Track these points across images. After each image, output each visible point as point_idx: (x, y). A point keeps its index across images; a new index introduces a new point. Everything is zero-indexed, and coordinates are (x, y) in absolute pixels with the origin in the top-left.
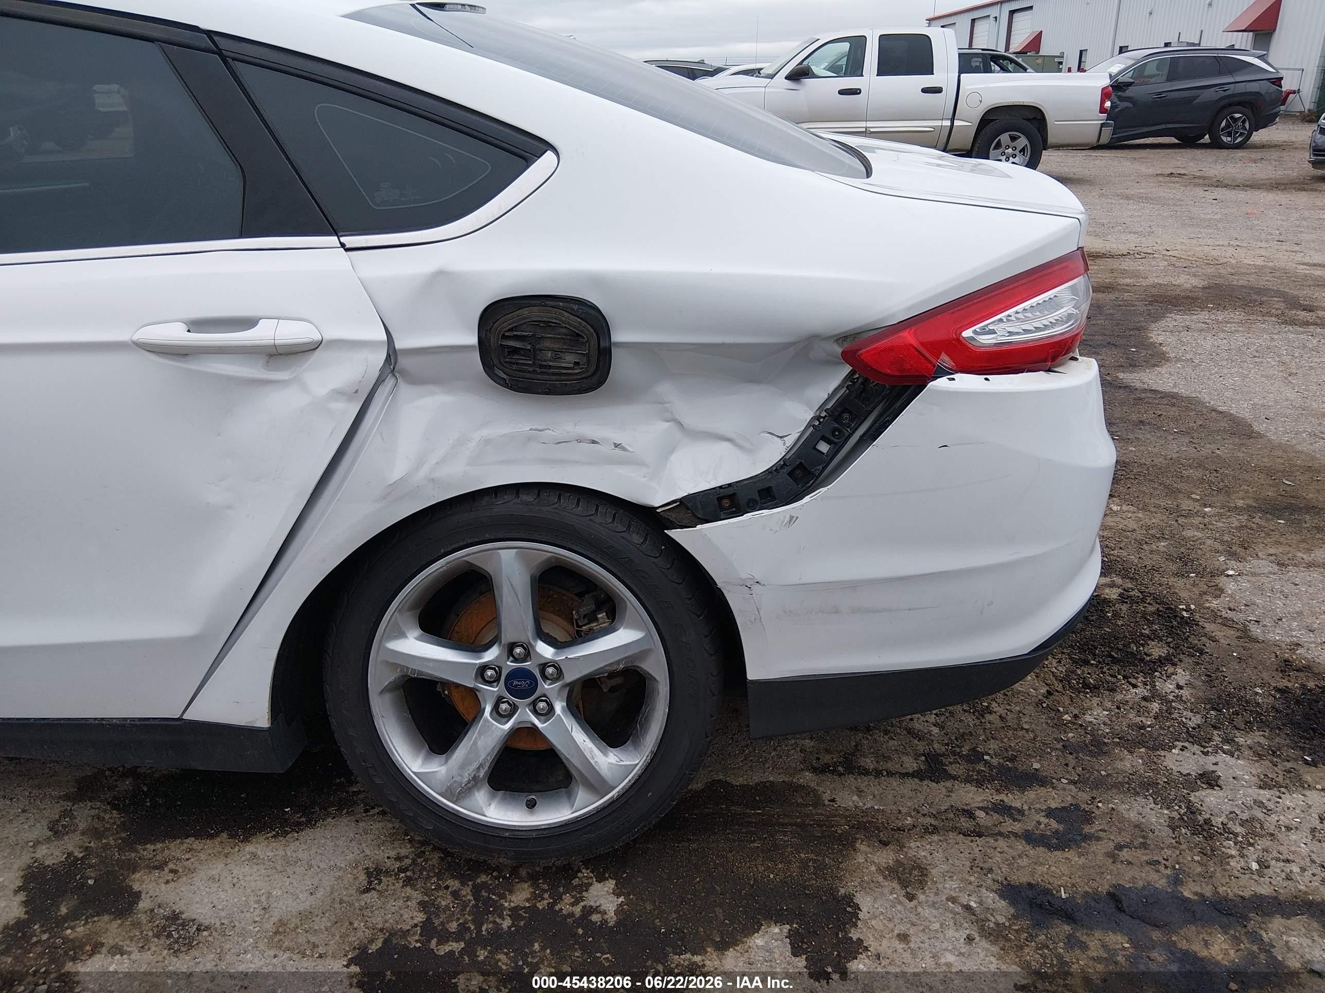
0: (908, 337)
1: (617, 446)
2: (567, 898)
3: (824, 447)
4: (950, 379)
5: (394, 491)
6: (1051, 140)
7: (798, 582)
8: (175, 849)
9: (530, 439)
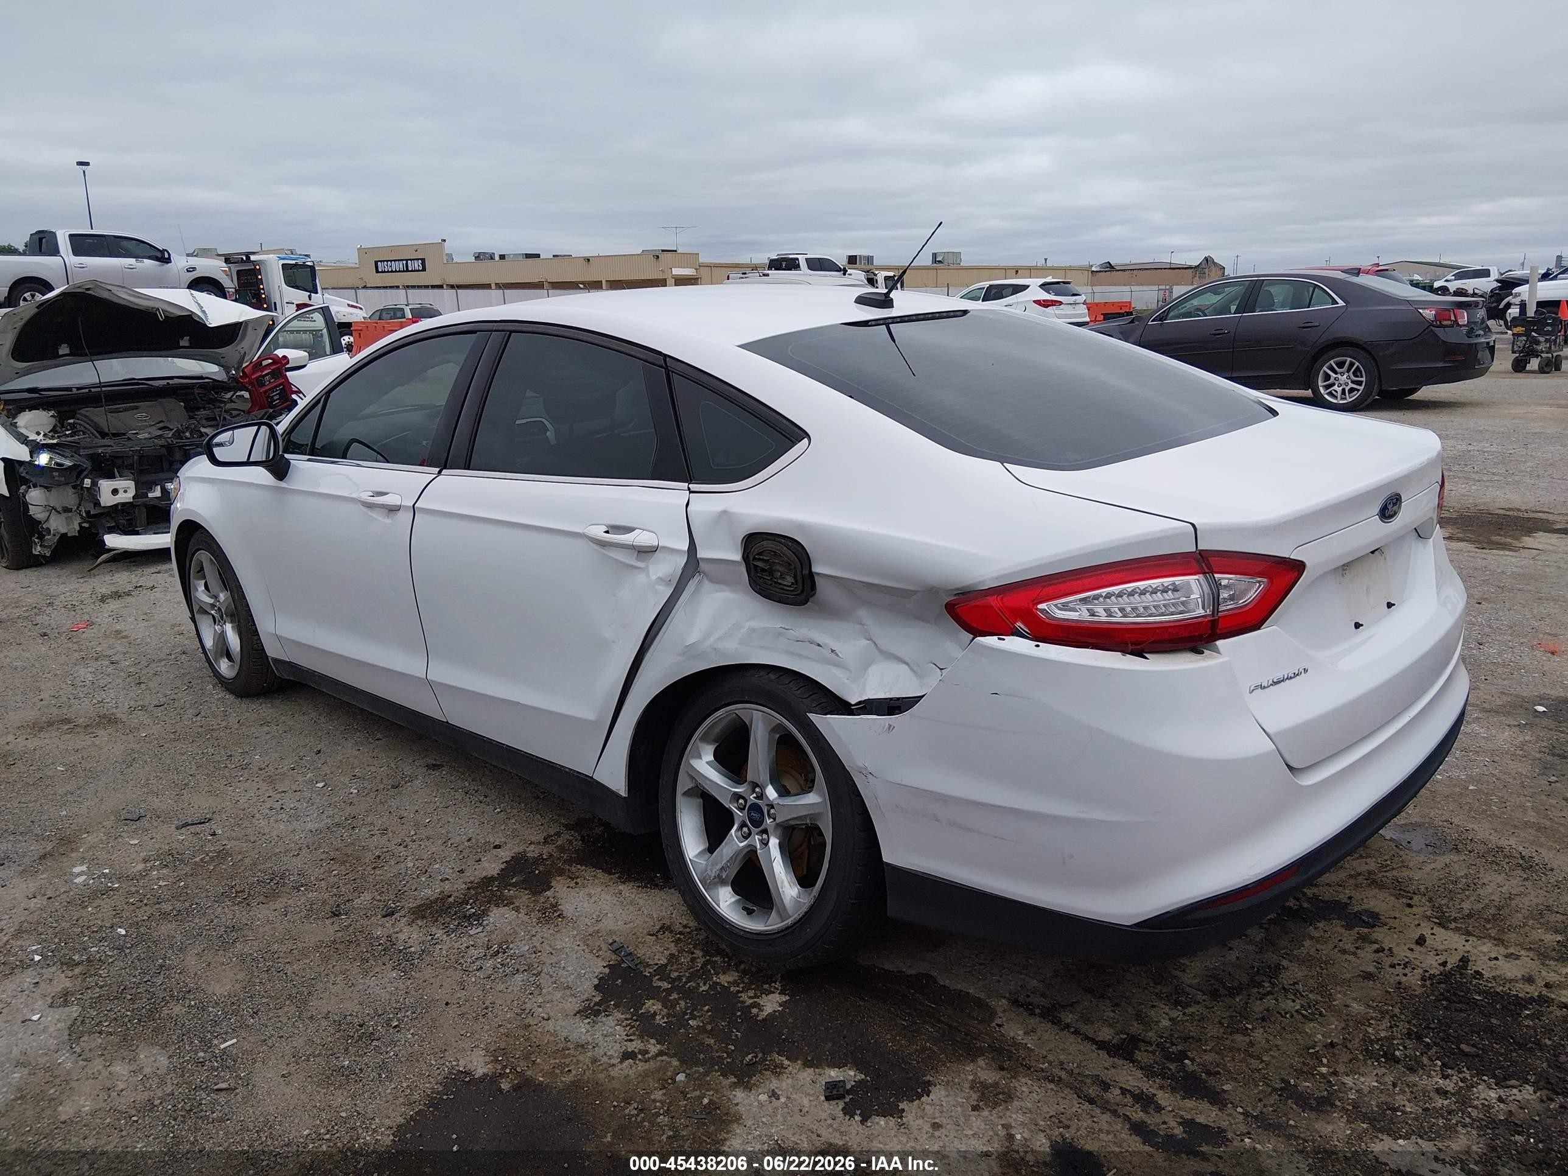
0: (992, 601)
1: (833, 651)
2: (751, 993)
4: (999, 639)
5: (690, 651)
7: (900, 782)
8: (588, 872)
9: (780, 634)
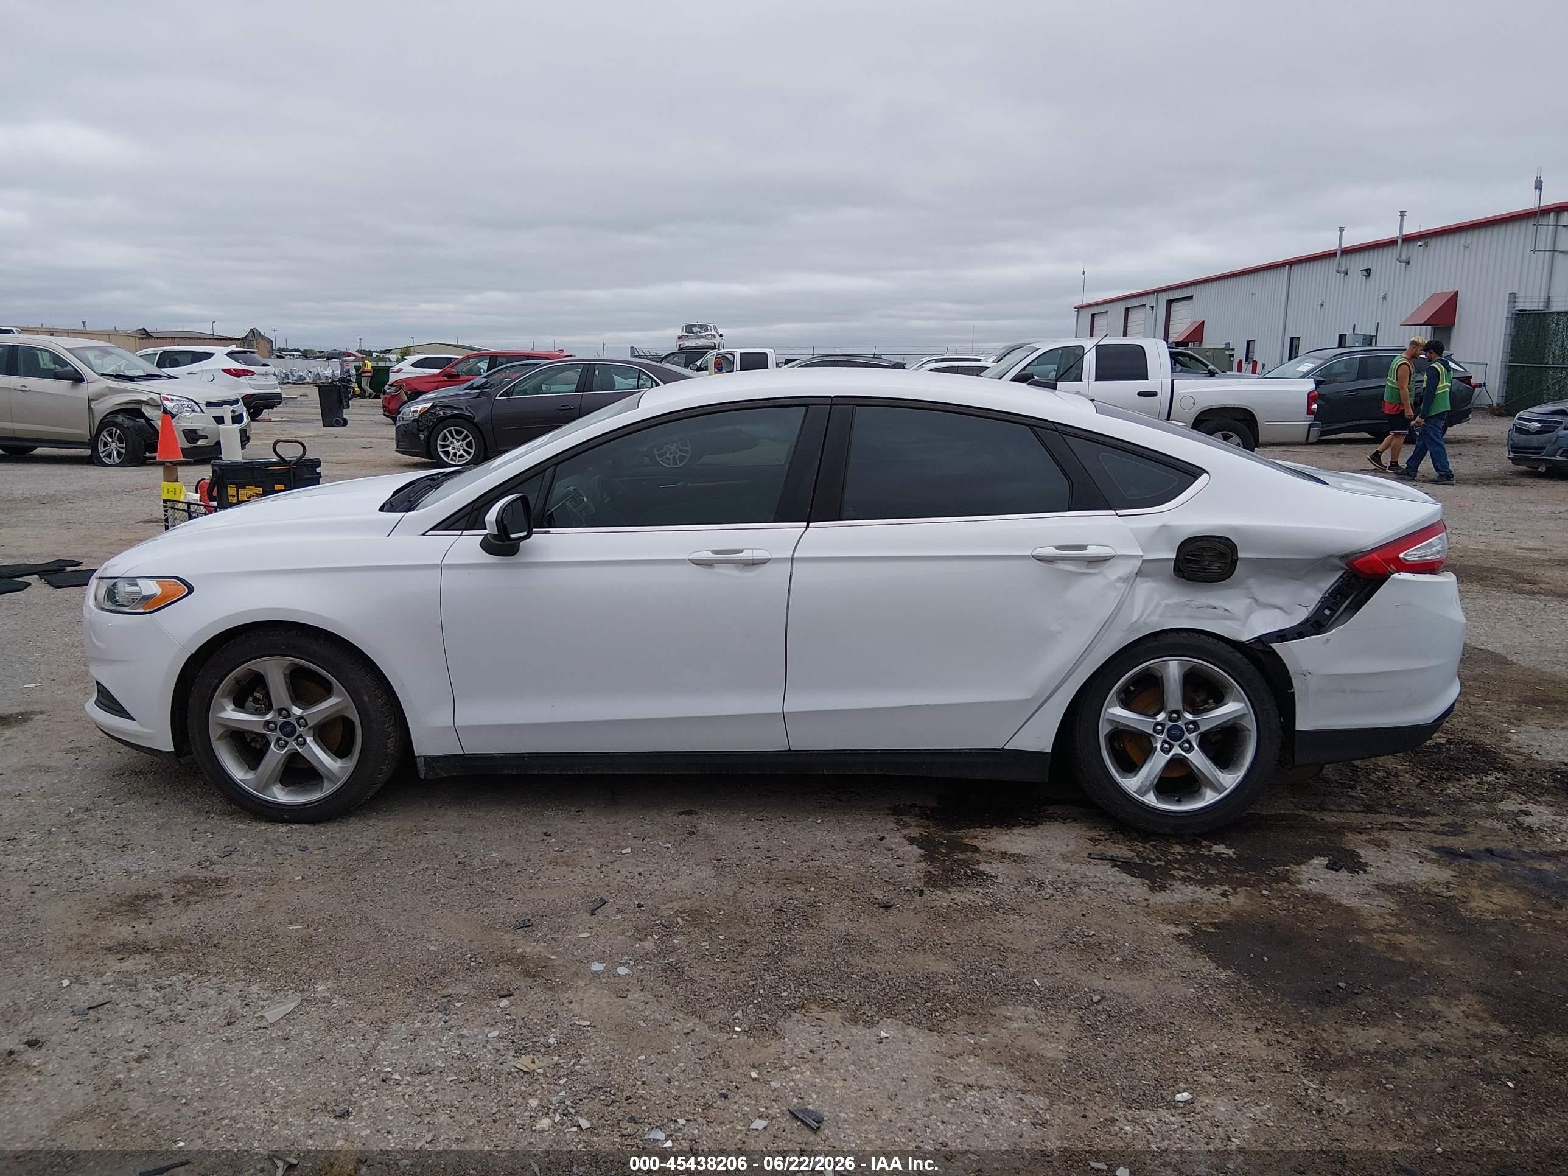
0: (1375, 556)
1: (1226, 610)
3: (1327, 612)
4: (1399, 576)
6: (1262, 439)
7: (1328, 674)
9: (1186, 605)
